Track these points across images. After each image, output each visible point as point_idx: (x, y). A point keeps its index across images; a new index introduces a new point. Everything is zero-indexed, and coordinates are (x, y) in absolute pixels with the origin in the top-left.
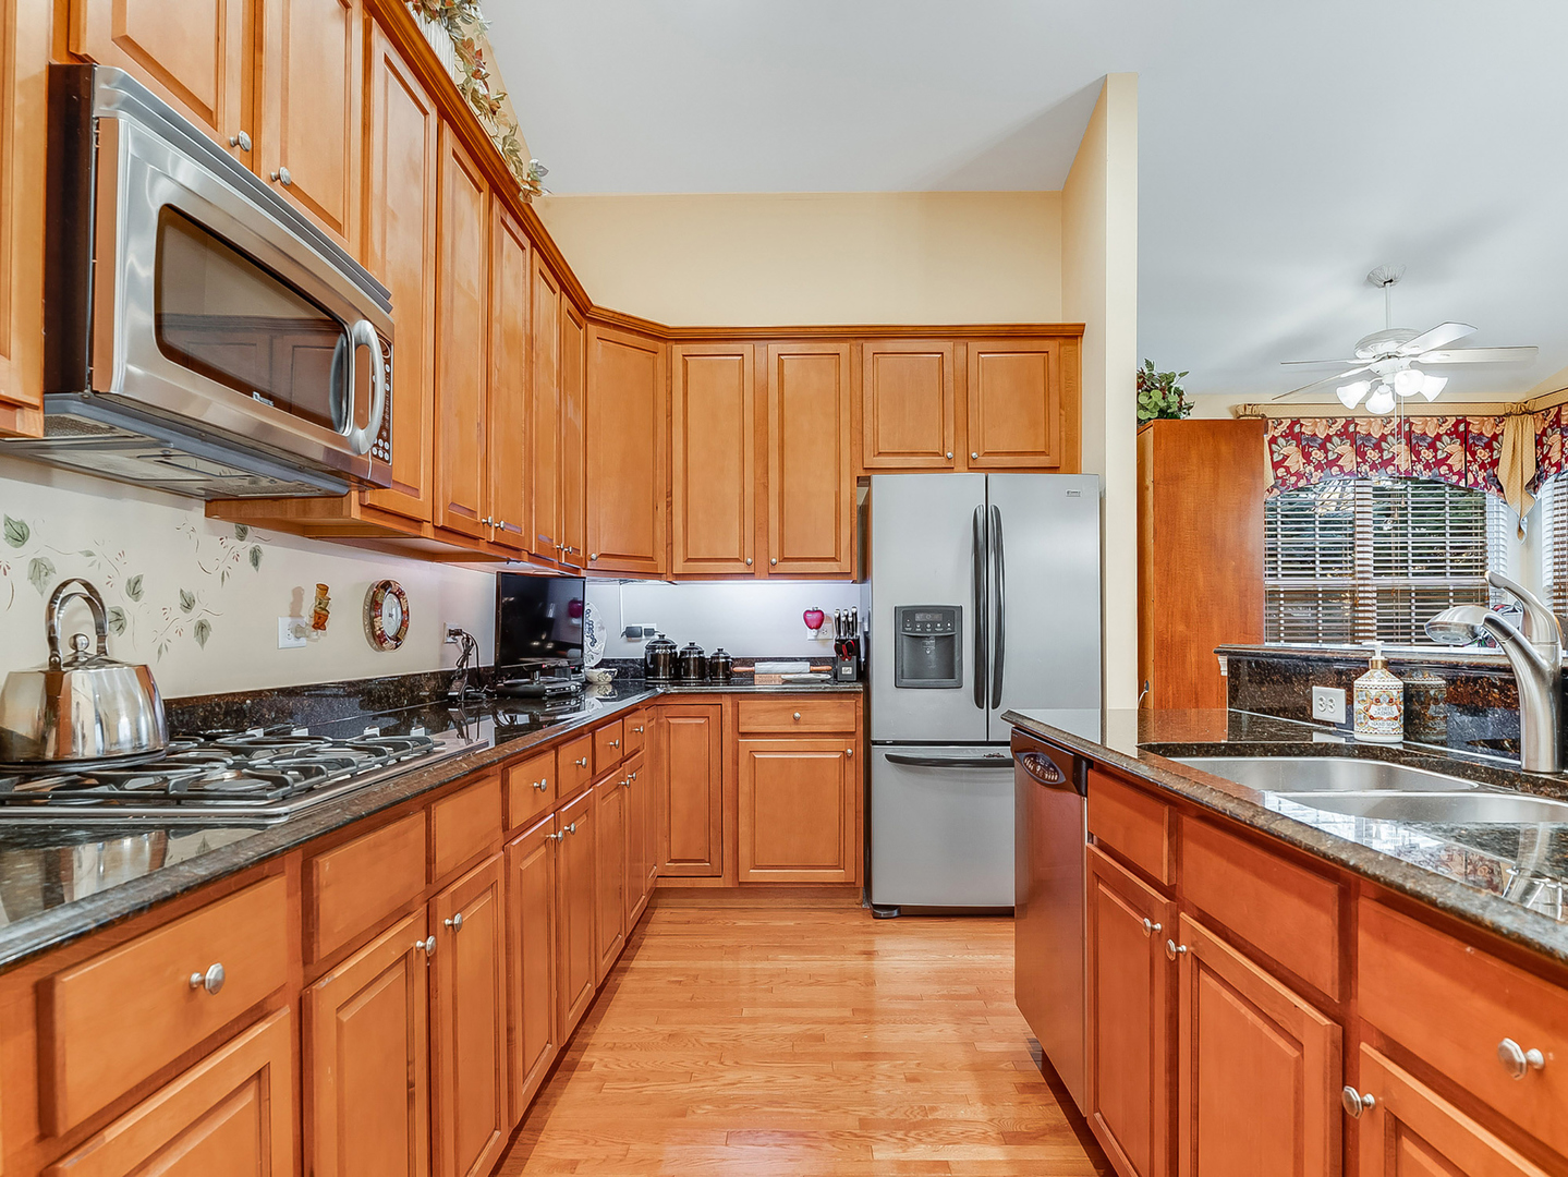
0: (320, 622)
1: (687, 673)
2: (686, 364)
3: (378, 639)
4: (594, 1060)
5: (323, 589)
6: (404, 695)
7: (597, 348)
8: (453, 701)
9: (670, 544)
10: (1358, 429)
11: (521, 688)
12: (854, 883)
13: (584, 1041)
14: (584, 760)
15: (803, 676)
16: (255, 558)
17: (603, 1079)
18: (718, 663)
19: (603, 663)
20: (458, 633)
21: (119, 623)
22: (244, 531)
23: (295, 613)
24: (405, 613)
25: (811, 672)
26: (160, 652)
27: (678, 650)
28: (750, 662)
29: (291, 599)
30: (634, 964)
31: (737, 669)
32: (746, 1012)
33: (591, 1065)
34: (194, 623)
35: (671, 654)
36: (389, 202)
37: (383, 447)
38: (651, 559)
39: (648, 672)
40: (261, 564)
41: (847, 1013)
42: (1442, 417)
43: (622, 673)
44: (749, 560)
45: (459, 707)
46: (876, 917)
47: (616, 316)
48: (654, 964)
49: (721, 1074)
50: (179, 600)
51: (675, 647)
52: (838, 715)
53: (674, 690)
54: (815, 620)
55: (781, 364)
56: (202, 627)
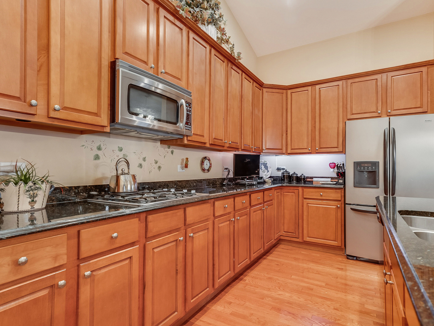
0: (186, 166)
1: (293, 180)
2: (291, 95)
3: (203, 170)
4: (247, 279)
5: (187, 159)
6: (211, 183)
7: (265, 94)
8: (224, 185)
9: (287, 145)
11: (240, 183)
12: (341, 247)
13: (247, 274)
14: (244, 201)
15: (328, 182)
16: (172, 152)
17: (247, 284)
18: (301, 178)
19: (270, 177)
20: (227, 169)
21: (141, 166)
22: (170, 147)
23: (182, 164)
24: (211, 164)
25: (331, 181)
26: (150, 172)
27: (291, 174)
28: (312, 178)
29: (181, 161)
30: (268, 258)
31: (307, 180)
32: (293, 277)
33: (246, 280)
34: (158, 166)
35: (288, 175)
36: (194, 71)
37: (189, 127)
38: (281, 149)
39: (282, 180)
40: (174, 154)
41: (324, 284)
43: (274, 180)
44: (310, 149)
45: (225, 187)
46: (348, 258)
47: (271, 85)
48: (274, 259)
49: (277, 291)
50: (154, 162)
51: (289, 173)
52: (336, 195)
53: (288, 185)
54: (333, 166)
55: (320, 91)
56: (159, 167)
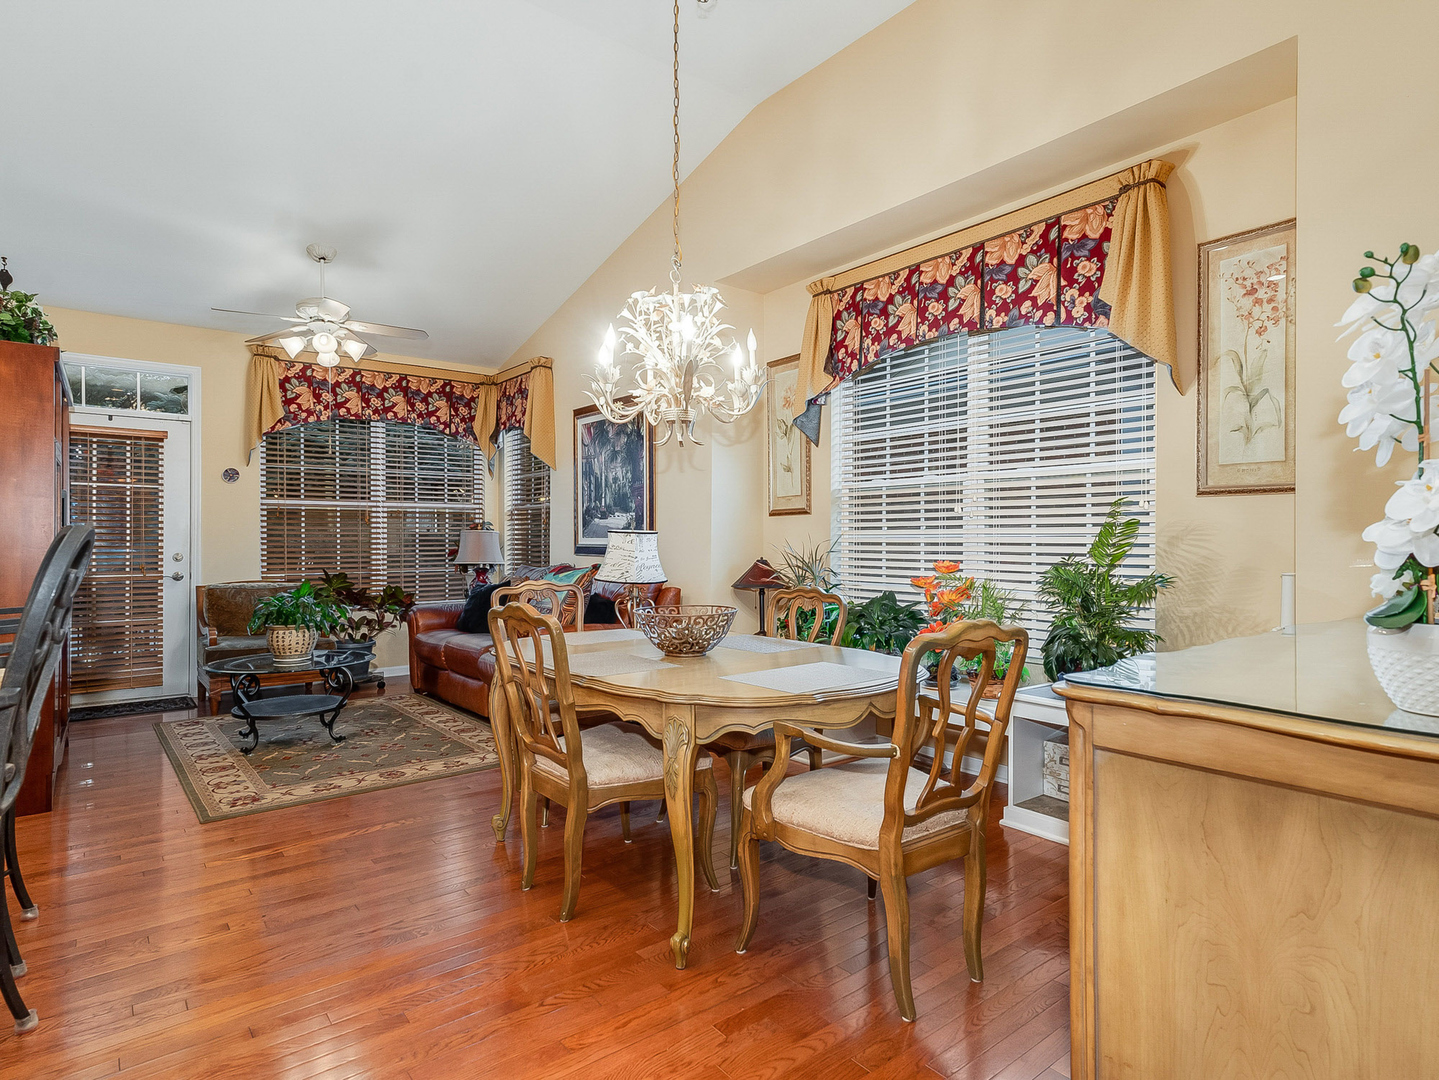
10: (363, 380)
42: (433, 379)
